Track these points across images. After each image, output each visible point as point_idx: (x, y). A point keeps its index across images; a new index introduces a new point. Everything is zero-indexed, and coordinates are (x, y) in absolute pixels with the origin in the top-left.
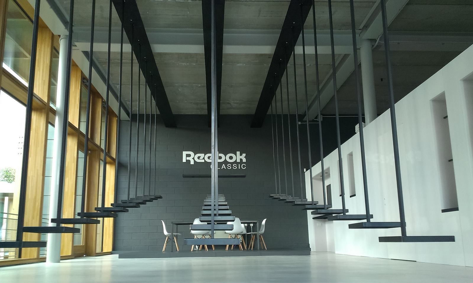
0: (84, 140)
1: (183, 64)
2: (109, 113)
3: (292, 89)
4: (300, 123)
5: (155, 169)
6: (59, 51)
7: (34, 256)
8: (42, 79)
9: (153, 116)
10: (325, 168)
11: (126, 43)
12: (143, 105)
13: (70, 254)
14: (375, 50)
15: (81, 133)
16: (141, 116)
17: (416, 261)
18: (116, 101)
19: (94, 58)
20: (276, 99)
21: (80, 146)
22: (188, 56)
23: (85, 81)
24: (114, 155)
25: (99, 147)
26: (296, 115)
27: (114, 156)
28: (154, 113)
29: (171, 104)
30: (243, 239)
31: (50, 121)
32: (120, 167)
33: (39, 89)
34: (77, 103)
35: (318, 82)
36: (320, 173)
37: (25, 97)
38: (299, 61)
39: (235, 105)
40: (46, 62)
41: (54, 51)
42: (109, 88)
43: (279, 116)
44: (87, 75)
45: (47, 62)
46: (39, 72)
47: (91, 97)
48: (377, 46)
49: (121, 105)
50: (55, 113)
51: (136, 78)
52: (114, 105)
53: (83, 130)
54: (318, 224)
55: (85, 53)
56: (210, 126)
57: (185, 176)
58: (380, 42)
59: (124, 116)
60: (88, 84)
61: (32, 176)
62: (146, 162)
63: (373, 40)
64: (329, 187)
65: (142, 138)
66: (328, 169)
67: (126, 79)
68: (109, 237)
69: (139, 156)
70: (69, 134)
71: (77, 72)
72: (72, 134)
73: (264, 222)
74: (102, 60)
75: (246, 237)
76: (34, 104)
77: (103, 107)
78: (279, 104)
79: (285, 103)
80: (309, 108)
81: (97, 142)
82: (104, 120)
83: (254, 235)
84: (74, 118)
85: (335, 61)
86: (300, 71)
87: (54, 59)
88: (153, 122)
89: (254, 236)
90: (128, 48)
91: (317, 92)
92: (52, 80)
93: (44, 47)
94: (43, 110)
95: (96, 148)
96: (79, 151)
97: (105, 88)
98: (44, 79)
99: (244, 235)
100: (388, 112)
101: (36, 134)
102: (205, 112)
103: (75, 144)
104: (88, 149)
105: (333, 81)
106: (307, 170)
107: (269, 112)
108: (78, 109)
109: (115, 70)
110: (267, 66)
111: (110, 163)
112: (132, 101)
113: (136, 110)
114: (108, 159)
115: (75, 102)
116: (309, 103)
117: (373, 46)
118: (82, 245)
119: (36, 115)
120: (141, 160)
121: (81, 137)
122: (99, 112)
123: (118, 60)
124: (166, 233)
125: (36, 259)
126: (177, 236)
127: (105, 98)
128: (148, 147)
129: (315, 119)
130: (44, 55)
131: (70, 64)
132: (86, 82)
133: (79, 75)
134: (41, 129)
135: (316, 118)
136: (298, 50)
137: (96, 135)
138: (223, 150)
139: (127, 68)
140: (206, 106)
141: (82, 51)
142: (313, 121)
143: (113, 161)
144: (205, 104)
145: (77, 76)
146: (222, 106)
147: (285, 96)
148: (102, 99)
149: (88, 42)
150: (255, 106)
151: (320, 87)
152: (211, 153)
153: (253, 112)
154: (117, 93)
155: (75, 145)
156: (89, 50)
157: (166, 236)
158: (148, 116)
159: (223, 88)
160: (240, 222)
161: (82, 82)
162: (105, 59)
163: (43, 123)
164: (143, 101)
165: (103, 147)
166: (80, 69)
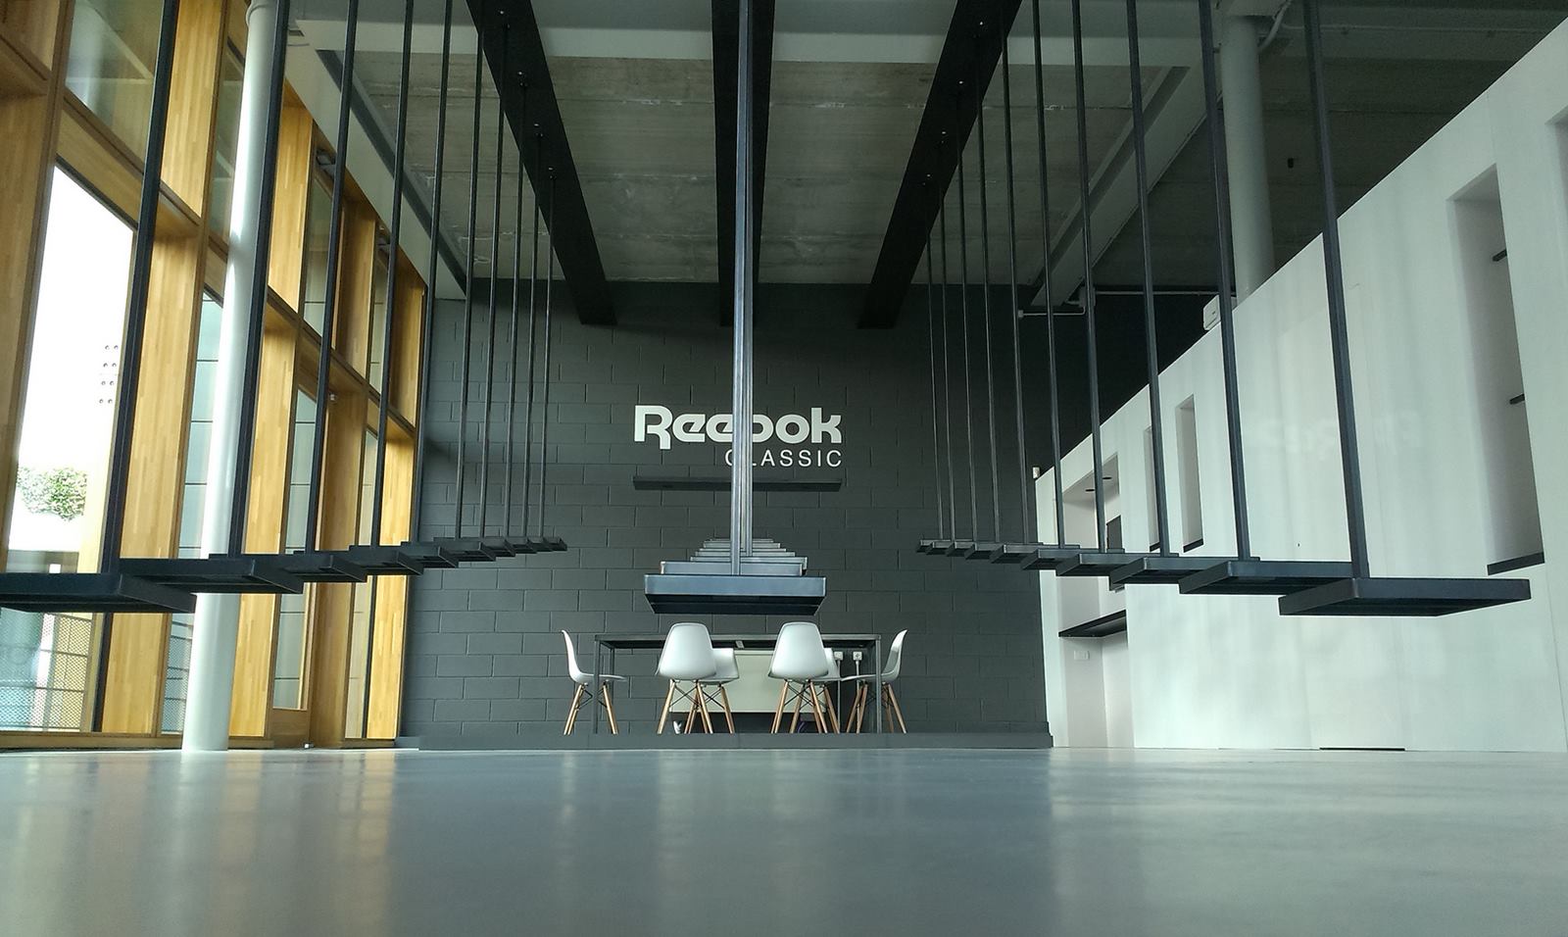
0: (318, 355)
1: (643, 101)
2: (398, 275)
3: (997, 196)
4: (1021, 314)
5: (545, 464)
6: (242, 52)
7: (144, 726)
8: (188, 139)
9: (541, 285)
10: (1105, 458)
11: (462, 22)
12: (509, 246)
13: (260, 733)
14: (1267, 56)
15: (308, 330)
16: (503, 285)
17: (1403, 750)
18: (425, 233)
19: (356, 80)
20: (943, 228)
21: (304, 375)
22: (657, 73)
23: (324, 159)
24: (410, 413)
25: (364, 383)
26: (1011, 286)
27: (412, 419)
28: (544, 278)
29: (599, 242)
30: (830, 700)
31: (208, 281)
32: (431, 456)
33: (176, 172)
34: (298, 230)
35: (1085, 167)
36: (1087, 478)
37: (133, 194)
38: (1024, 95)
39: (810, 250)
40: (204, 84)
41: (229, 56)
42: (403, 185)
43: (953, 290)
44: (332, 136)
45: (207, 83)
46: (177, 116)
47: (343, 213)
48: (1275, 40)
49: (439, 245)
50: (227, 255)
51: (488, 149)
52: (417, 246)
53: (315, 318)
54: (1076, 655)
55: (328, 57)
56: (729, 321)
57: (641, 484)
58: (1285, 26)
59: (447, 283)
60: (333, 169)
61: (146, 459)
62: (514, 440)
63: (1260, 22)
64: (1116, 523)
65: (503, 357)
66: (1114, 460)
67: (457, 152)
68: (388, 688)
69: (492, 419)
70: (268, 332)
71: (298, 129)
72: (278, 333)
73: (898, 642)
74: (382, 85)
75: (840, 694)
76: (160, 218)
77: (380, 253)
78: (953, 248)
79: (975, 244)
80: (1054, 258)
81: (359, 364)
82: (385, 297)
83: (866, 683)
84: (285, 278)
85: (1142, 90)
86: (1025, 130)
87: (226, 84)
88: (540, 306)
89: (866, 689)
90: (466, 39)
91: (1082, 201)
92: (219, 158)
93: (199, 34)
94: (188, 242)
95: (356, 386)
96: (299, 391)
97: (390, 184)
98: (194, 140)
99: (831, 687)
100: (1316, 247)
101: (163, 320)
102: (711, 274)
103: (285, 363)
104: (328, 389)
105: (1134, 161)
106: (1041, 473)
107: (920, 276)
108: (299, 246)
109: (423, 121)
110: (917, 109)
111: (399, 442)
112: (476, 234)
113: (485, 263)
114: (393, 427)
115: (291, 223)
116: (1054, 242)
117: (1262, 40)
118: (299, 709)
119: (166, 261)
120: (500, 432)
121: (306, 342)
122: (365, 264)
123: (433, 85)
124: (575, 672)
125: (148, 736)
126: (611, 685)
127: (387, 218)
128: (523, 389)
129: (1070, 300)
130: (197, 60)
131: (279, 100)
132: (327, 164)
133: (307, 135)
134: (181, 305)
135: (1075, 296)
136: (1020, 50)
137: (355, 340)
138: (768, 403)
139: (460, 116)
140: (712, 253)
141: (318, 51)
142: (1065, 307)
143: (408, 436)
144: (709, 243)
145: (298, 139)
146: (767, 252)
147: (973, 221)
148: (378, 222)
149: (342, 20)
150: (872, 254)
151: (1091, 185)
152: (731, 413)
153: (865, 274)
154: (427, 208)
155: (287, 365)
156: (339, 45)
157: (575, 684)
158: (524, 285)
159: (769, 188)
160: (820, 638)
161: (315, 160)
162: (391, 83)
163: (187, 285)
164: (509, 232)
165: (377, 383)
166: (310, 114)
